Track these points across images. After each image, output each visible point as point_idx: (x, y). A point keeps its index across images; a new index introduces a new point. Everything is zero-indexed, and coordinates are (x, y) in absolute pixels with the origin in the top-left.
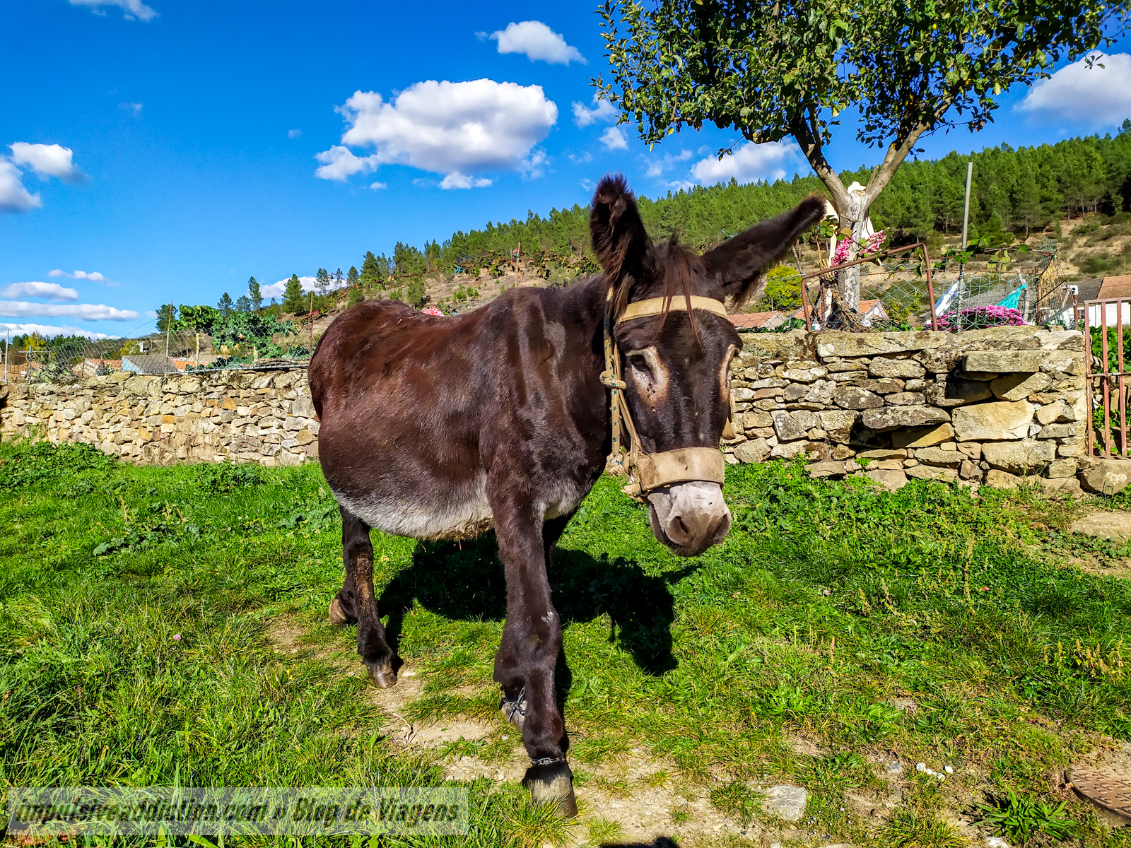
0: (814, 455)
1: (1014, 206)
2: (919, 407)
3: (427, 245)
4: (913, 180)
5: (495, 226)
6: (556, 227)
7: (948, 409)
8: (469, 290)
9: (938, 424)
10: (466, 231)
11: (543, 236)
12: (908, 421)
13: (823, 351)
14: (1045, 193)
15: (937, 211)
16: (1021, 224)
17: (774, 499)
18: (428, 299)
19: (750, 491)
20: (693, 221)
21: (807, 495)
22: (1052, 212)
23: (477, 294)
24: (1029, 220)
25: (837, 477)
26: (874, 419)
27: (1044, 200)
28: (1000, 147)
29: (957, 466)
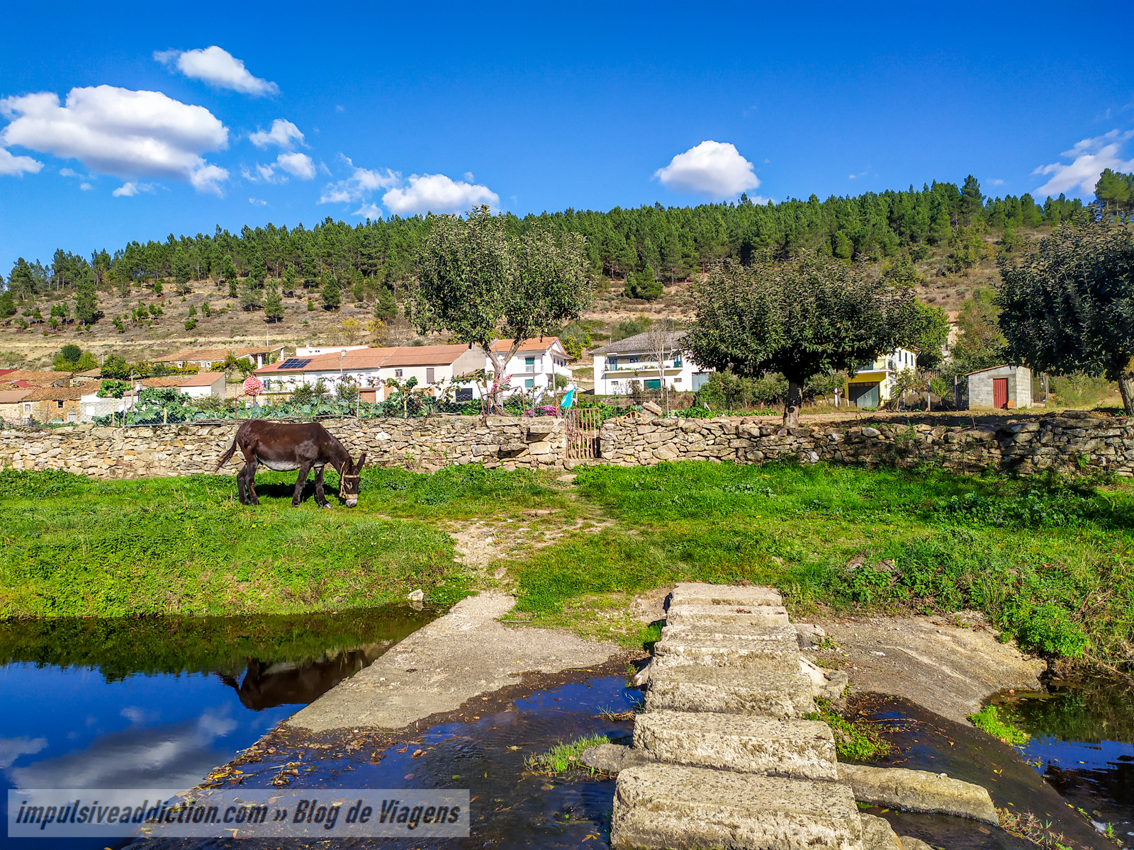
0: (486, 461)
1: (663, 260)
2: (518, 444)
3: (94, 255)
4: (585, 230)
5: (178, 239)
6: (249, 245)
7: (528, 444)
8: (152, 307)
9: (524, 449)
10: (143, 241)
11: (235, 253)
12: (514, 449)
13: (488, 424)
14: (685, 250)
15: (605, 259)
16: (668, 274)
17: (472, 475)
18: (100, 315)
19: (463, 474)
20: (393, 251)
21: (483, 474)
22: (691, 266)
23: (160, 312)
24: (674, 272)
25: (494, 468)
26: (505, 448)
27: (685, 256)
28: (653, 207)
29: (530, 463)
